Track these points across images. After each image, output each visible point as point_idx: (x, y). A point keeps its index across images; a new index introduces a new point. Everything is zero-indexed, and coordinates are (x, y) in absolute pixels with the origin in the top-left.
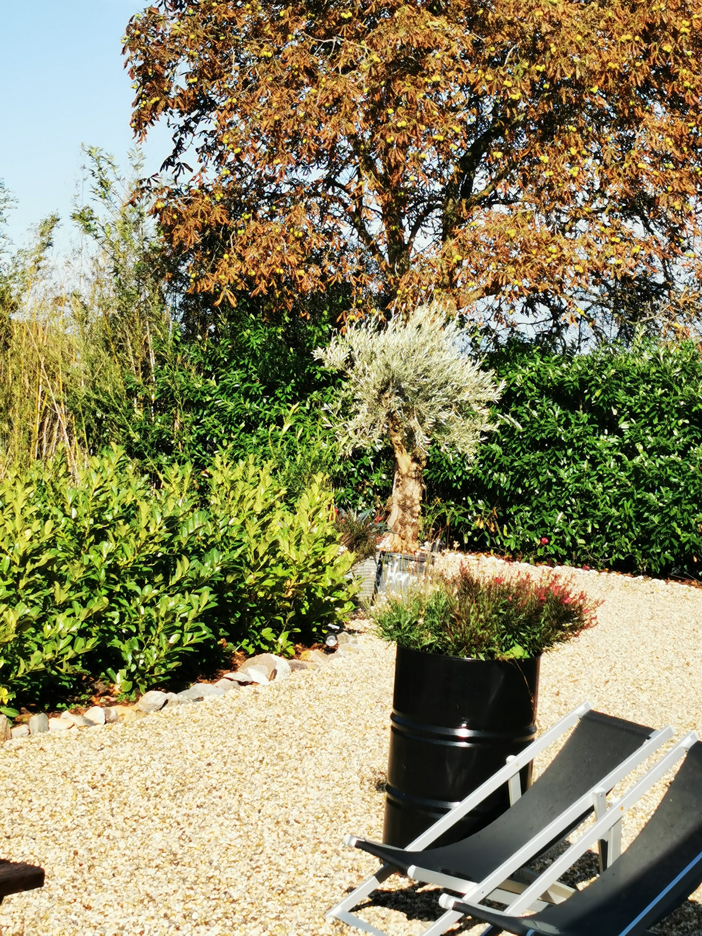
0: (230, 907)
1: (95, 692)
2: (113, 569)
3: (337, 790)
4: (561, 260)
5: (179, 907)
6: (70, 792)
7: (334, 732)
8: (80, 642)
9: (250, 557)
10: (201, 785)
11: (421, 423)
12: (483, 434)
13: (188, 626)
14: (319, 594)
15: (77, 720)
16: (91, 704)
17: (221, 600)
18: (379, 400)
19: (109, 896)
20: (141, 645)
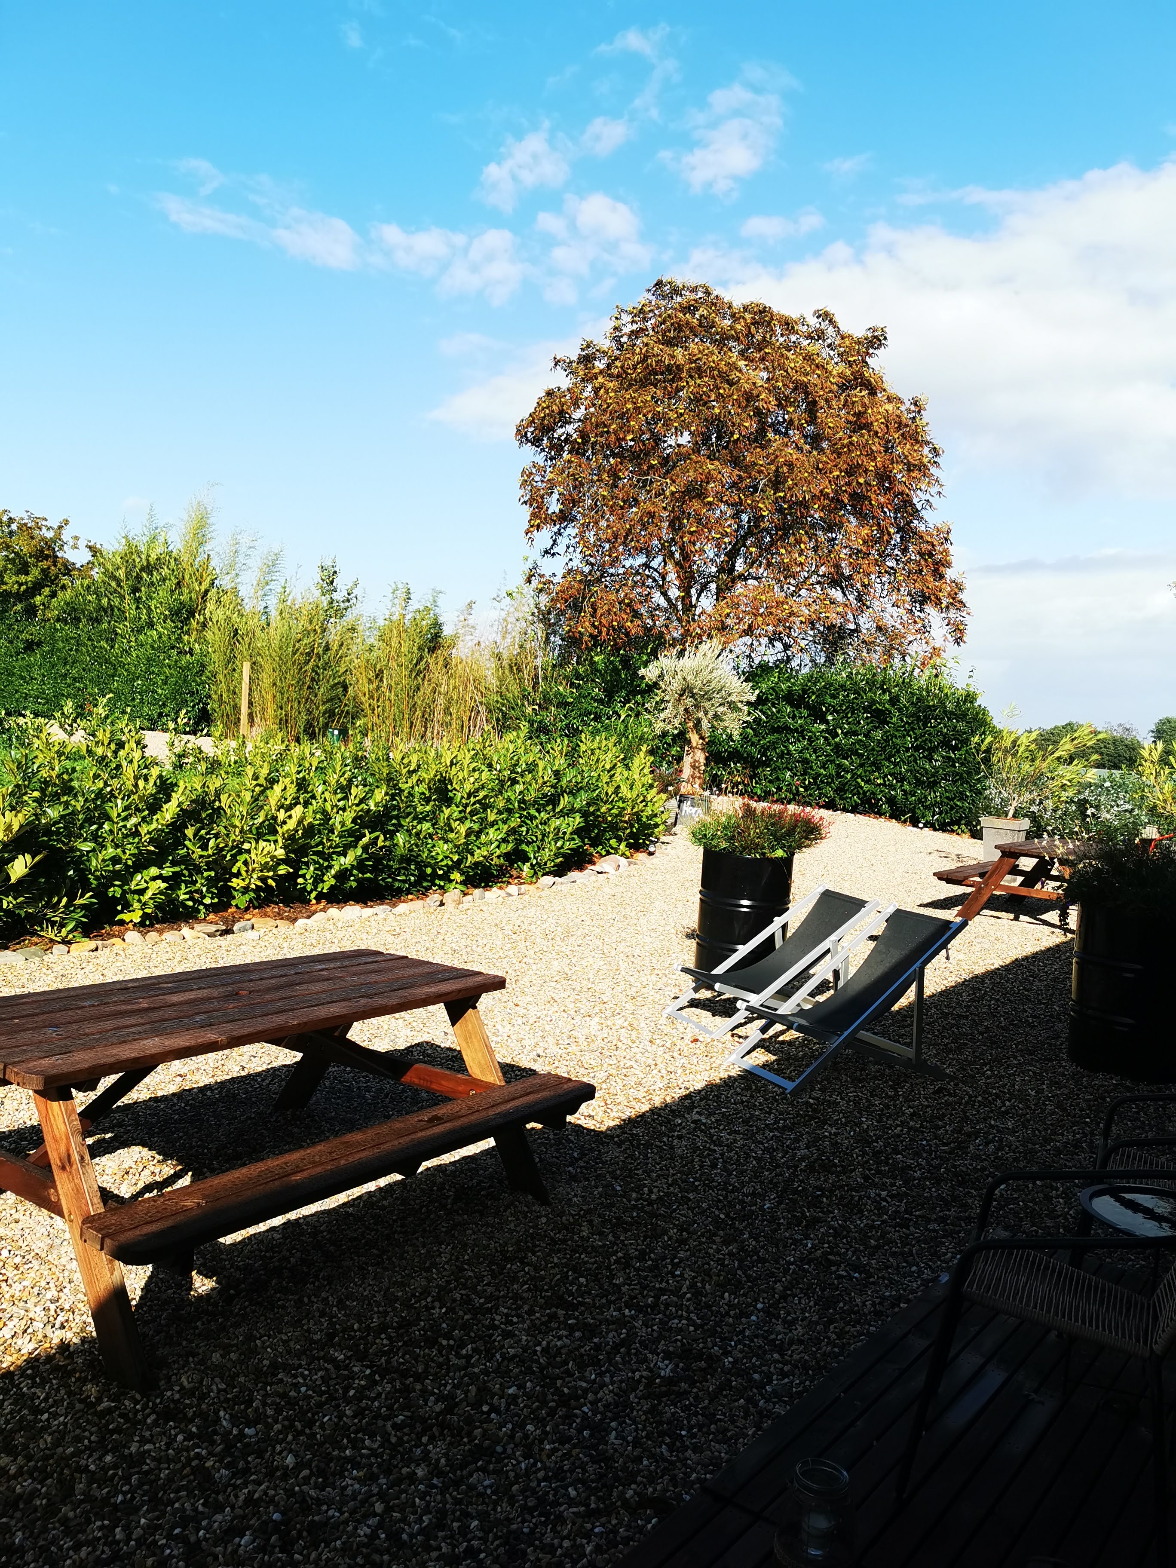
0: (602, 1006)
1: (511, 876)
2: (522, 801)
3: (662, 937)
4: (792, 614)
5: (572, 1006)
6: (501, 936)
7: (657, 903)
8: (503, 846)
9: (603, 796)
10: (579, 933)
11: (706, 714)
12: (744, 722)
13: (567, 836)
14: (644, 819)
15: (500, 892)
16: (509, 883)
17: (586, 821)
18: (679, 700)
19: (529, 999)
20: (539, 848)
